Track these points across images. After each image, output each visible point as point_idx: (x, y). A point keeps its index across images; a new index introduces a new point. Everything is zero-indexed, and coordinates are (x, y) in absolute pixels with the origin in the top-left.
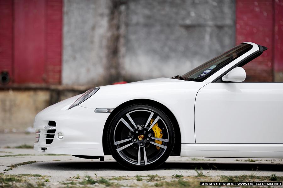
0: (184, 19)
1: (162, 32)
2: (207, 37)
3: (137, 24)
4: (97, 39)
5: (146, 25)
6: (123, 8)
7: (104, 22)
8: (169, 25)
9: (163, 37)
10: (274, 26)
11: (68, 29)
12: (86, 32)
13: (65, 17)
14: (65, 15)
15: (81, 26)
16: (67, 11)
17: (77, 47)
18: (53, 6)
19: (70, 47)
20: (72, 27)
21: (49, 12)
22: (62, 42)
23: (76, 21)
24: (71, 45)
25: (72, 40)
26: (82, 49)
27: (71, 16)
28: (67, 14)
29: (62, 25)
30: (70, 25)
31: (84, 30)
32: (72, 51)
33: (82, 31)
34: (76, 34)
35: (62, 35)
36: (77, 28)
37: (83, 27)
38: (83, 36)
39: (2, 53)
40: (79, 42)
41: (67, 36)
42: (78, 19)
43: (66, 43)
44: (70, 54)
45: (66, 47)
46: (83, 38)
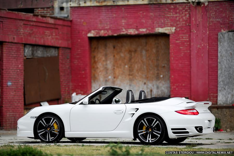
11: (221, 72)
12: (231, 73)
13: (219, 64)
14: (218, 63)
15: (228, 70)
16: (220, 62)
17: (226, 82)
18: (212, 59)
19: (222, 82)
20: (223, 70)
21: (210, 62)
22: (217, 80)
23: (225, 67)
24: (222, 81)
25: (223, 78)
26: (229, 83)
27: (222, 64)
28: (220, 63)
29: (217, 69)
30: (222, 70)
31: (230, 72)
32: (223, 85)
33: (229, 73)
34: (225, 74)
35: (217, 76)
36: (226, 71)
37: (229, 71)
38: (230, 75)
39: (185, 86)
40: (228, 79)
41: (220, 76)
42: (226, 66)
43: (220, 79)
44: (222, 86)
45: (220, 82)
46: (230, 77)
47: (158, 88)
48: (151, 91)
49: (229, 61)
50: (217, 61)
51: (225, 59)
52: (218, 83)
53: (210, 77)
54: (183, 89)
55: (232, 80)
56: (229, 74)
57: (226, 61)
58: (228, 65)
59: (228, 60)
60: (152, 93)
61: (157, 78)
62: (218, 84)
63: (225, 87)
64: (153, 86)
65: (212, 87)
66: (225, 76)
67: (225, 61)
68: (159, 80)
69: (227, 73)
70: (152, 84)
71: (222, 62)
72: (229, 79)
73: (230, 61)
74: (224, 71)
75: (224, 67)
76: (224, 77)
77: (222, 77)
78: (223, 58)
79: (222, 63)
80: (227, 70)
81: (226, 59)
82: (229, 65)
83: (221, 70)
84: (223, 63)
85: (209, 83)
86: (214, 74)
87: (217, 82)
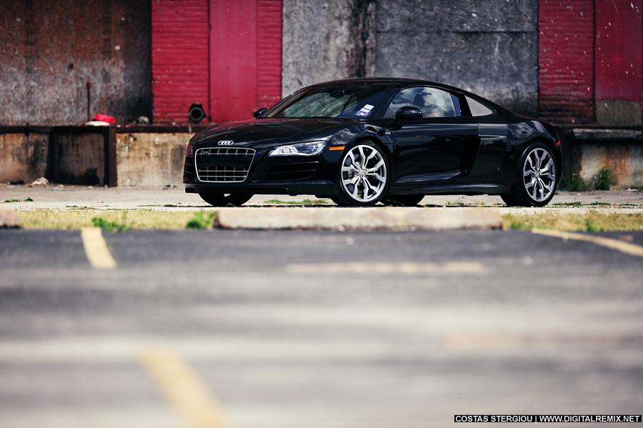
0: (462, 22)
1: (428, 41)
2: (497, 49)
3: (392, 30)
4: (332, 55)
5: (405, 33)
6: (371, 7)
7: (344, 29)
8: (439, 33)
9: (431, 49)
10: (595, 32)
11: (290, 40)
12: (317, 43)
13: (285, 21)
14: (284, 18)
15: (310, 35)
16: (287, 13)
17: (303, 66)
18: (267, 5)
19: (294, 66)
20: (296, 36)
21: (262, 14)
22: (281, 59)
23: (302, 27)
24: (295, 63)
25: (296, 55)
26: (311, 68)
27: (294, 20)
28: (288, 17)
29: (281, 33)
30: (293, 34)
31: (314, 40)
32: (296, 73)
33: (311, 42)
34: (301, 46)
35: (281, 49)
36: (304, 38)
37: (312, 37)
38: (313, 49)
39: (192, 75)
40: (307, 58)
41: (288, 49)
42: (304, 24)
43: (288, 59)
44: (293, 75)
45: (287, 67)
46: (313, 53)
47: (106, 78)
48: (89, 86)
49: (311, 12)
50: (282, 11)
51: (300, 7)
52: (283, 67)
53: (261, 51)
54: (188, 83)
55: (318, 62)
56: (311, 47)
57: (305, 11)
58: (310, 21)
59: (308, 10)
60: (91, 90)
61: (104, 53)
62: (281, 70)
63: (302, 78)
64: (94, 73)
65: (267, 78)
66: (301, 51)
67: (301, 12)
68: (110, 58)
69: (306, 42)
70: (91, 70)
71: (293, 14)
72: (311, 58)
73: (315, 11)
74: (300, 37)
75: (297, 26)
76: (299, 54)
77: (294, 52)
78: (296, 5)
79: (292, 17)
80: (305, 36)
81: (304, 7)
82: (312, 21)
83: (289, 34)
84: (296, 17)
85: (257, 68)
86: (270, 46)
87: (281, 65)
